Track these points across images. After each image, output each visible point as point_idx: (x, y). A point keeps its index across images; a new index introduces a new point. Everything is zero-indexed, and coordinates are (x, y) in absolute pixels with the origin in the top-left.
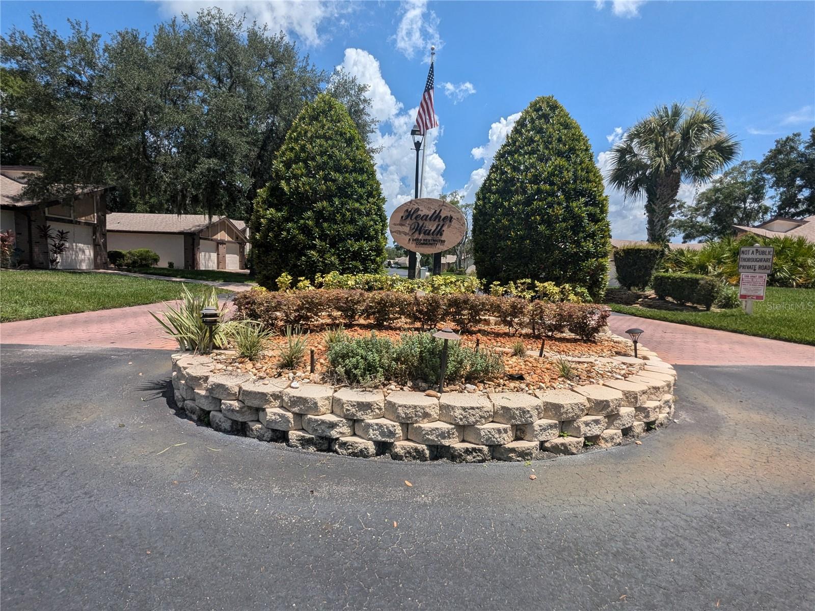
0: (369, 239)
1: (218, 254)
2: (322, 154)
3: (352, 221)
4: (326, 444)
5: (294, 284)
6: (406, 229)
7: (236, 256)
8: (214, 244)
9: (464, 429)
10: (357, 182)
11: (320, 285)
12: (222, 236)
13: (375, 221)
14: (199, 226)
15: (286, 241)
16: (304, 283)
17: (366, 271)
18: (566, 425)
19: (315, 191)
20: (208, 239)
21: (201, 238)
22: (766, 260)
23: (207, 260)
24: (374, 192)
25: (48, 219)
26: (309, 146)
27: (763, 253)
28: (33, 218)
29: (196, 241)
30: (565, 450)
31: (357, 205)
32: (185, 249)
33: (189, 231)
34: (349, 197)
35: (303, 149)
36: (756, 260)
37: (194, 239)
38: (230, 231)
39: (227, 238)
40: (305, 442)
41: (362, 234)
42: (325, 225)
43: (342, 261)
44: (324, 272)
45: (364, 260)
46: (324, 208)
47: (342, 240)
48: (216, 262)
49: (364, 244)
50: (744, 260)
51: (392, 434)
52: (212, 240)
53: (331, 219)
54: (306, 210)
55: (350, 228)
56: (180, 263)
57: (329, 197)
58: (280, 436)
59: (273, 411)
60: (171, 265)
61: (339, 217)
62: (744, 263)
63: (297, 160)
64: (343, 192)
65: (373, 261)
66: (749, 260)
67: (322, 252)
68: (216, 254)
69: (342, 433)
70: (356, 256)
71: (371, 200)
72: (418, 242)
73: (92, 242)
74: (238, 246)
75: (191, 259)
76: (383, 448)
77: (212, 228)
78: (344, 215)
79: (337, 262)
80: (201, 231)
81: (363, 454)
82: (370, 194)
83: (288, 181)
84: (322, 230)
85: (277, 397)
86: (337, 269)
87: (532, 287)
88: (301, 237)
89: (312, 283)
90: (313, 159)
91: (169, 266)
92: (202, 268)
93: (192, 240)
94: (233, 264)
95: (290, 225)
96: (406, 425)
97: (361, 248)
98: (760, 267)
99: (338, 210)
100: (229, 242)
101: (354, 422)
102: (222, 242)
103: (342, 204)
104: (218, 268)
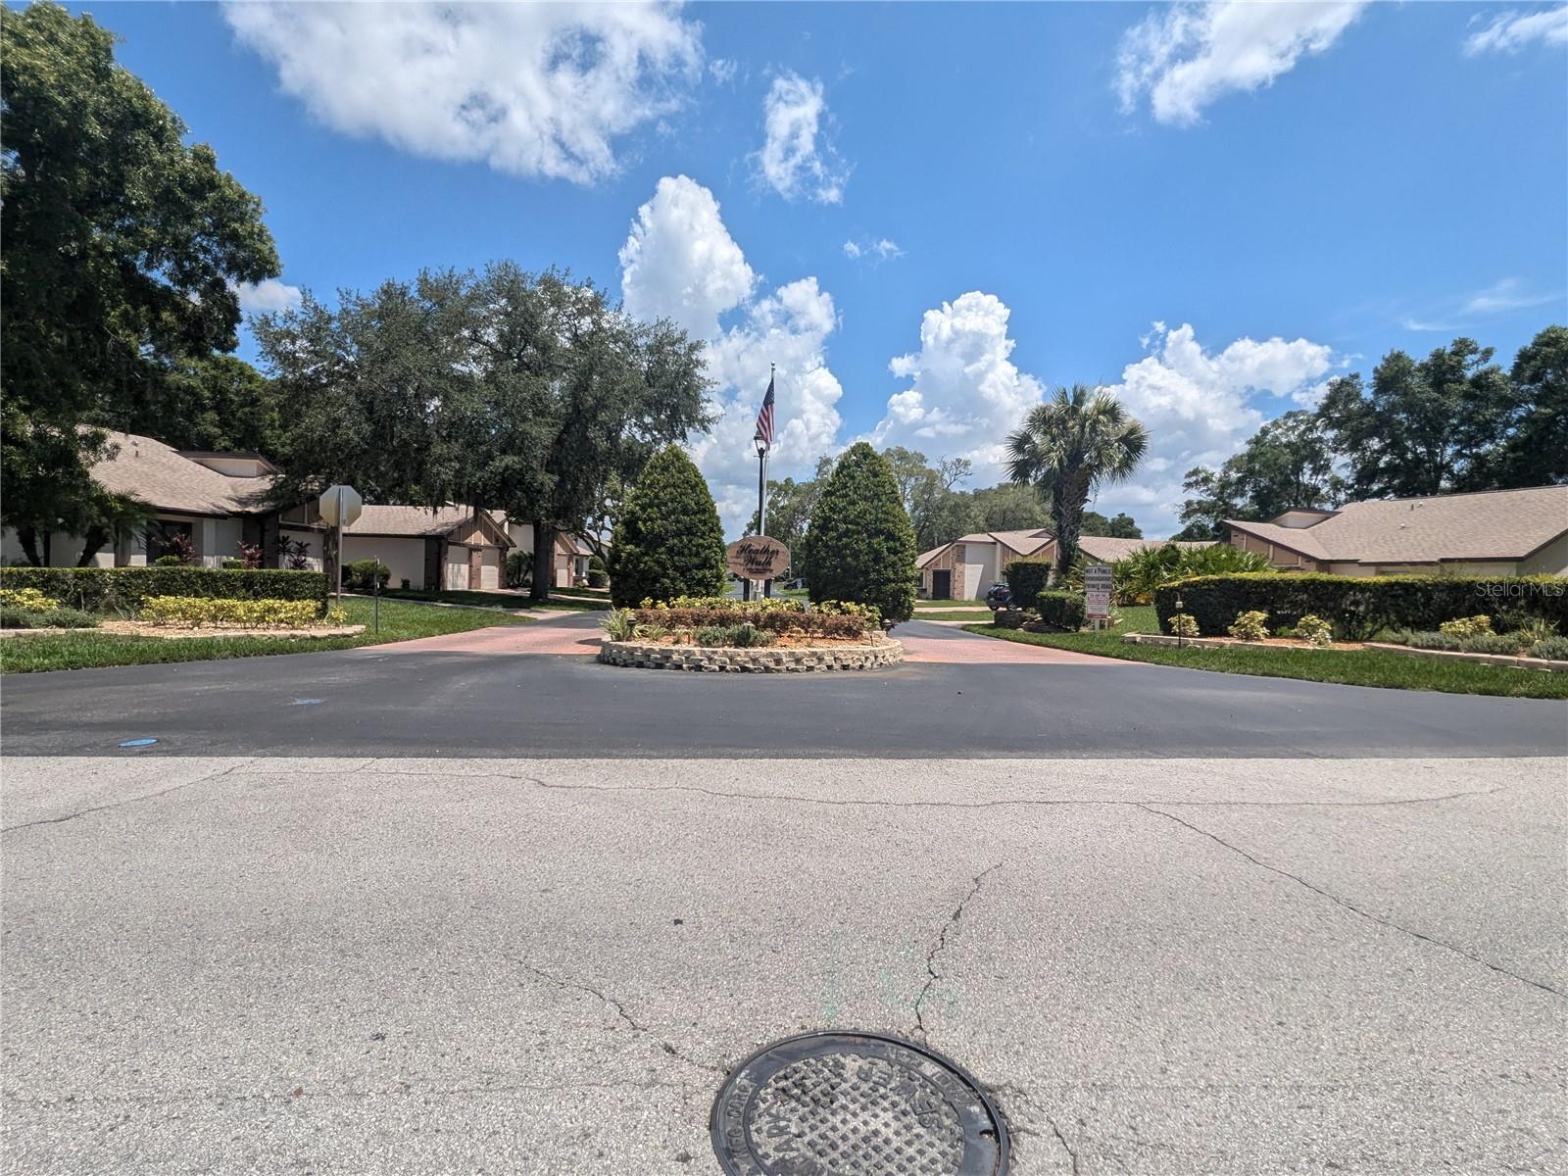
0: (711, 567)
1: (471, 566)
2: (673, 500)
3: (697, 554)
4: (699, 668)
5: (653, 606)
6: (742, 561)
7: (494, 568)
8: (465, 550)
9: (754, 660)
10: (700, 521)
11: (674, 606)
12: (477, 538)
13: (715, 552)
14: (446, 524)
15: (643, 572)
16: (661, 604)
17: (708, 595)
18: (798, 661)
19: (667, 532)
20: (459, 545)
21: (449, 543)
22: (1108, 579)
23: (457, 577)
24: (715, 528)
25: (281, 527)
26: (662, 494)
27: (1104, 572)
28: (267, 527)
29: (443, 549)
30: (797, 671)
31: (701, 541)
32: (426, 560)
33: (433, 533)
34: (694, 535)
35: (657, 496)
36: (1098, 579)
37: (440, 545)
38: (489, 530)
39: (483, 541)
40: (690, 668)
41: (705, 564)
42: (676, 558)
43: (689, 587)
44: (676, 596)
45: (706, 586)
46: (674, 545)
47: (689, 570)
48: (467, 578)
49: (708, 573)
50: (1089, 579)
51: (725, 663)
52: (464, 545)
53: (681, 553)
54: (660, 547)
55: (696, 560)
56: (418, 580)
57: (678, 534)
58: (679, 667)
59: (675, 657)
60: (406, 583)
61: (686, 551)
62: (1089, 582)
63: (651, 505)
64: (690, 531)
65: (714, 587)
66: (1092, 579)
67: (673, 580)
68: (467, 566)
69: (705, 663)
70: (700, 582)
71: (712, 534)
72: (751, 571)
73: (321, 554)
74: (498, 551)
75: (435, 574)
76: (722, 668)
77: (465, 528)
78: (690, 549)
79: (685, 588)
80: (450, 533)
81: (714, 671)
82: (712, 530)
83: (645, 522)
84: (673, 562)
85: (677, 651)
86: (684, 593)
87: (838, 606)
88: (656, 568)
89: (668, 606)
90: (666, 505)
91: (403, 586)
92: (450, 588)
93: (436, 547)
94: (490, 580)
95: (646, 558)
96: (731, 660)
97: (704, 577)
98: (1103, 586)
99: (686, 546)
100: (487, 547)
101: (710, 659)
102: (477, 548)
103: (690, 541)
104: (470, 587)
